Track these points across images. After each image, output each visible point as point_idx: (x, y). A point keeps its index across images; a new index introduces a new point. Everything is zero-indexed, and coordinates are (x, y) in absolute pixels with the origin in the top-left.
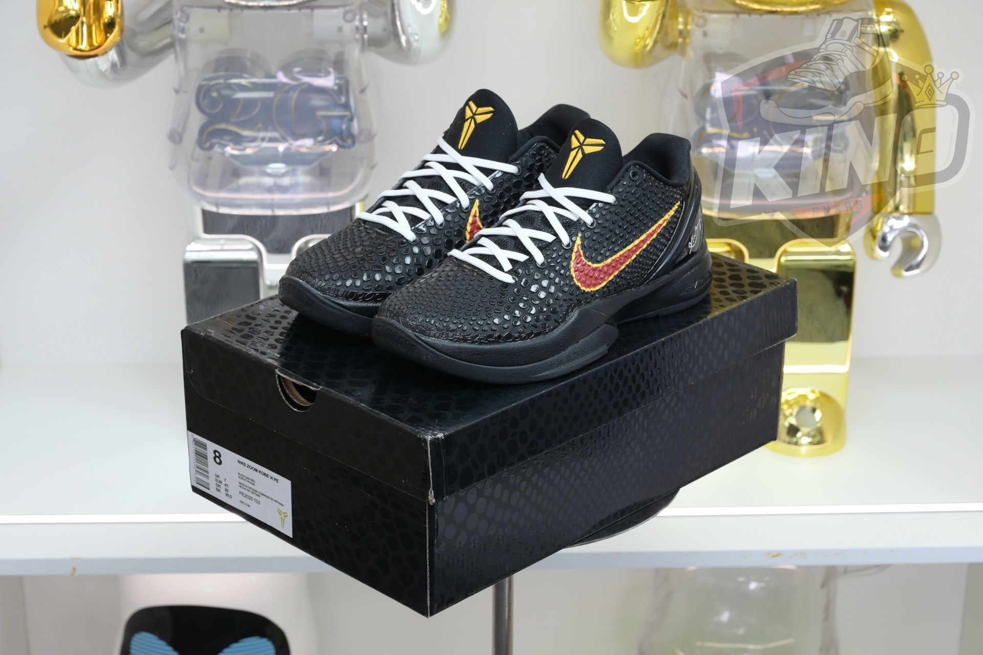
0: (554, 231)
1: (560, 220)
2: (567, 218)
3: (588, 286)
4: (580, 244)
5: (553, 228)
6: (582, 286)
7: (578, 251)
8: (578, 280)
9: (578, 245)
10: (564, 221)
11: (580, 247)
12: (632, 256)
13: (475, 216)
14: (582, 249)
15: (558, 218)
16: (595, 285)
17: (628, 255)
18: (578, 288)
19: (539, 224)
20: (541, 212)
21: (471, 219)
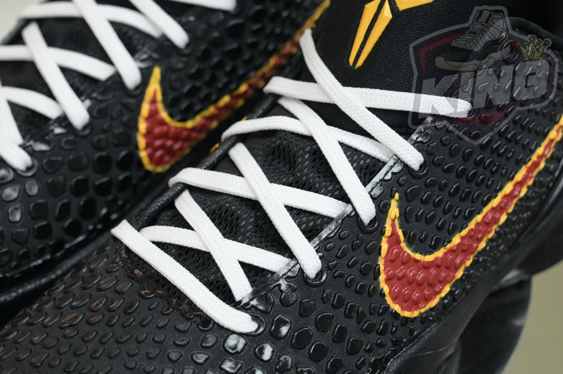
0: (341, 189)
1: (352, 162)
2: (368, 156)
3: (415, 305)
4: (398, 215)
5: (338, 182)
6: (402, 309)
7: (394, 233)
8: (395, 299)
9: (393, 220)
10: (362, 162)
11: (397, 222)
12: (499, 219)
13: (153, 101)
14: (401, 227)
15: (348, 157)
16: (427, 299)
17: (493, 217)
18: (396, 315)
19: (306, 170)
20: (310, 139)
21: (145, 109)
